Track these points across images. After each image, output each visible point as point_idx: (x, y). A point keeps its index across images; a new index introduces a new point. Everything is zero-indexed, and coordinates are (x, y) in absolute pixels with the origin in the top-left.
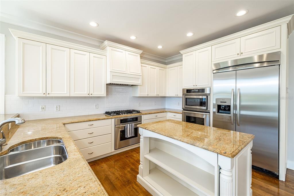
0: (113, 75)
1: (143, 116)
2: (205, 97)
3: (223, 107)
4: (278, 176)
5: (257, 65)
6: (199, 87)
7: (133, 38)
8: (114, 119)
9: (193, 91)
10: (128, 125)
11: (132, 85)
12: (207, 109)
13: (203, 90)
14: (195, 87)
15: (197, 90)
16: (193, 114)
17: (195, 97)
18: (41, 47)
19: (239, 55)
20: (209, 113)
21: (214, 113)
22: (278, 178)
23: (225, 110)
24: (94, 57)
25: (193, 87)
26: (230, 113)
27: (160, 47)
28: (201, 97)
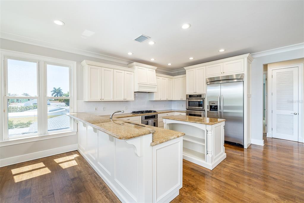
0: (140, 86)
1: (158, 114)
2: (202, 100)
3: (213, 107)
4: (244, 146)
5: (235, 80)
6: (198, 93)
7: (152, 60)
8: (141, 116)
9: (193, 96)
10: (150, 120)
11: (149, 92)
12: (203, 108)
13: (200, 96)
14: (195, 94)
15: (197, 96)
16: (193, 112)
17: (195, 100)
18: (99, 70)
19: (222, 74)
20: (205, 111)
21: (208, 111)
22: (243, 147)
23: (214, 109)
24: (127, 73)
25: (194, 93)
26: (217, 111)
27: (169, 64)
28: (199, 100)
